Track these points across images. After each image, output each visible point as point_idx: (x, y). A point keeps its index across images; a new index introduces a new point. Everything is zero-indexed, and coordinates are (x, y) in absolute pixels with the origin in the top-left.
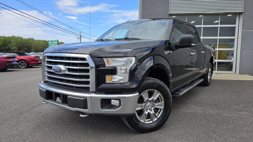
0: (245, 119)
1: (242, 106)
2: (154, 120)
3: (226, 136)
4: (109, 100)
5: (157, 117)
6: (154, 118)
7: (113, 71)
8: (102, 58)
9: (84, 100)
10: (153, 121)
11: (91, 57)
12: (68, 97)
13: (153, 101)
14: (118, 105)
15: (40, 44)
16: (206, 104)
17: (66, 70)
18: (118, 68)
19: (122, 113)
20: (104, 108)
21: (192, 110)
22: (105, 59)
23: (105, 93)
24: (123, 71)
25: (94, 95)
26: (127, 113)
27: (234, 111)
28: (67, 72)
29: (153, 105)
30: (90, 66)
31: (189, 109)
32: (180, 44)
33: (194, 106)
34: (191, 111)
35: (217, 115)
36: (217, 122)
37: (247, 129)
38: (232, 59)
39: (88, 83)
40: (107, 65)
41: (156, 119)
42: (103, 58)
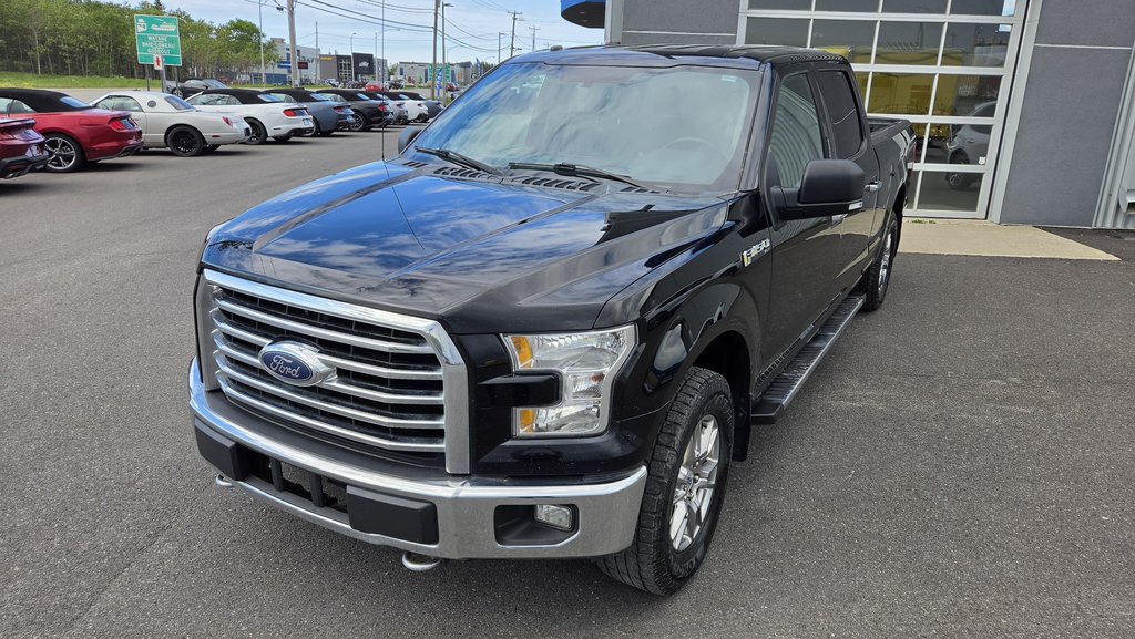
0: (1025, 432)
1: (1014, 379)
3: (970, 498)
8: (495, 334)
9: (423, 511)
15: (71, 21)
16: (895, 374)
17: (330, 375)
18: (566, 375)
21: (852, 400)
23: (511, 480)
24: (583, 386)
27: (988, 400)
28: (335, 384)
29: (697, 474)
30: (444, 366)
31: (843, 397)
32: (802, 203)
33: (855, 383)
34: (849, 404)
35: (936, 420)
36: (938, 445)
37: (1034, 471)
38: (982, 160)
40: (520, 366)
42: (501, 335)
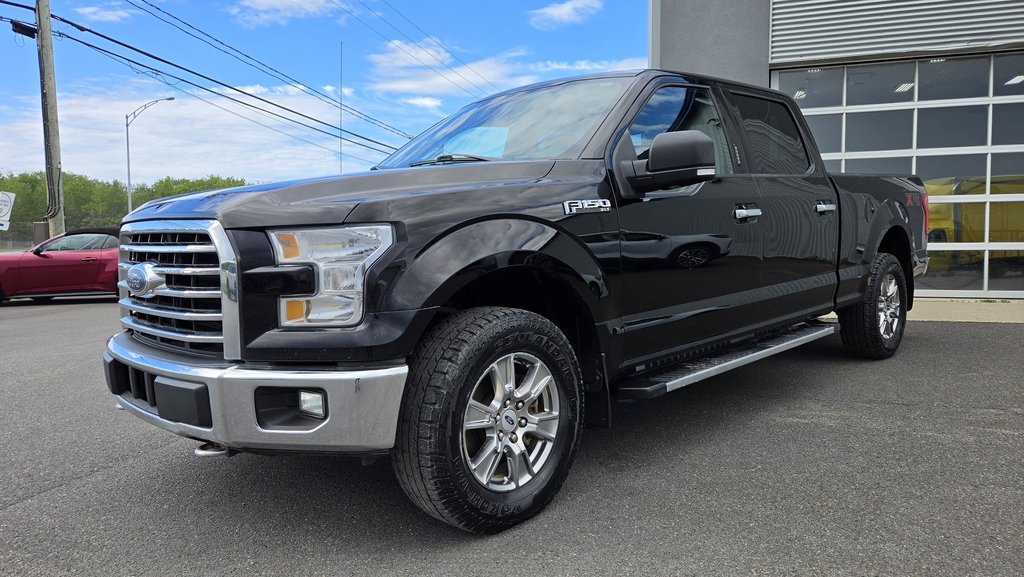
2: (522, 482)
4: (292, 393)
5: (530, 472)
6: (521, 474)
7: (304, 282)
8: (263, 229)
9: (197, 392)
10: (517, 484)
11: (225, 229)
12: (158, 380)
13: (523, 404)
14: (320, 411)
17: (161, 283)
18: (322, 267)
19: (332, 443)
20: (268, 424)
21: (803, 418)
22: (273, 235)
23: (274, 367)
25: (233, 373)
26: (354, 446)
28: (165, 290)
29: (523, 418)
30: (222, 261)
32: (651, 171)
39: (216, 327)
40: (281, 258)
41: (527, 478)
42: (268, 232)
